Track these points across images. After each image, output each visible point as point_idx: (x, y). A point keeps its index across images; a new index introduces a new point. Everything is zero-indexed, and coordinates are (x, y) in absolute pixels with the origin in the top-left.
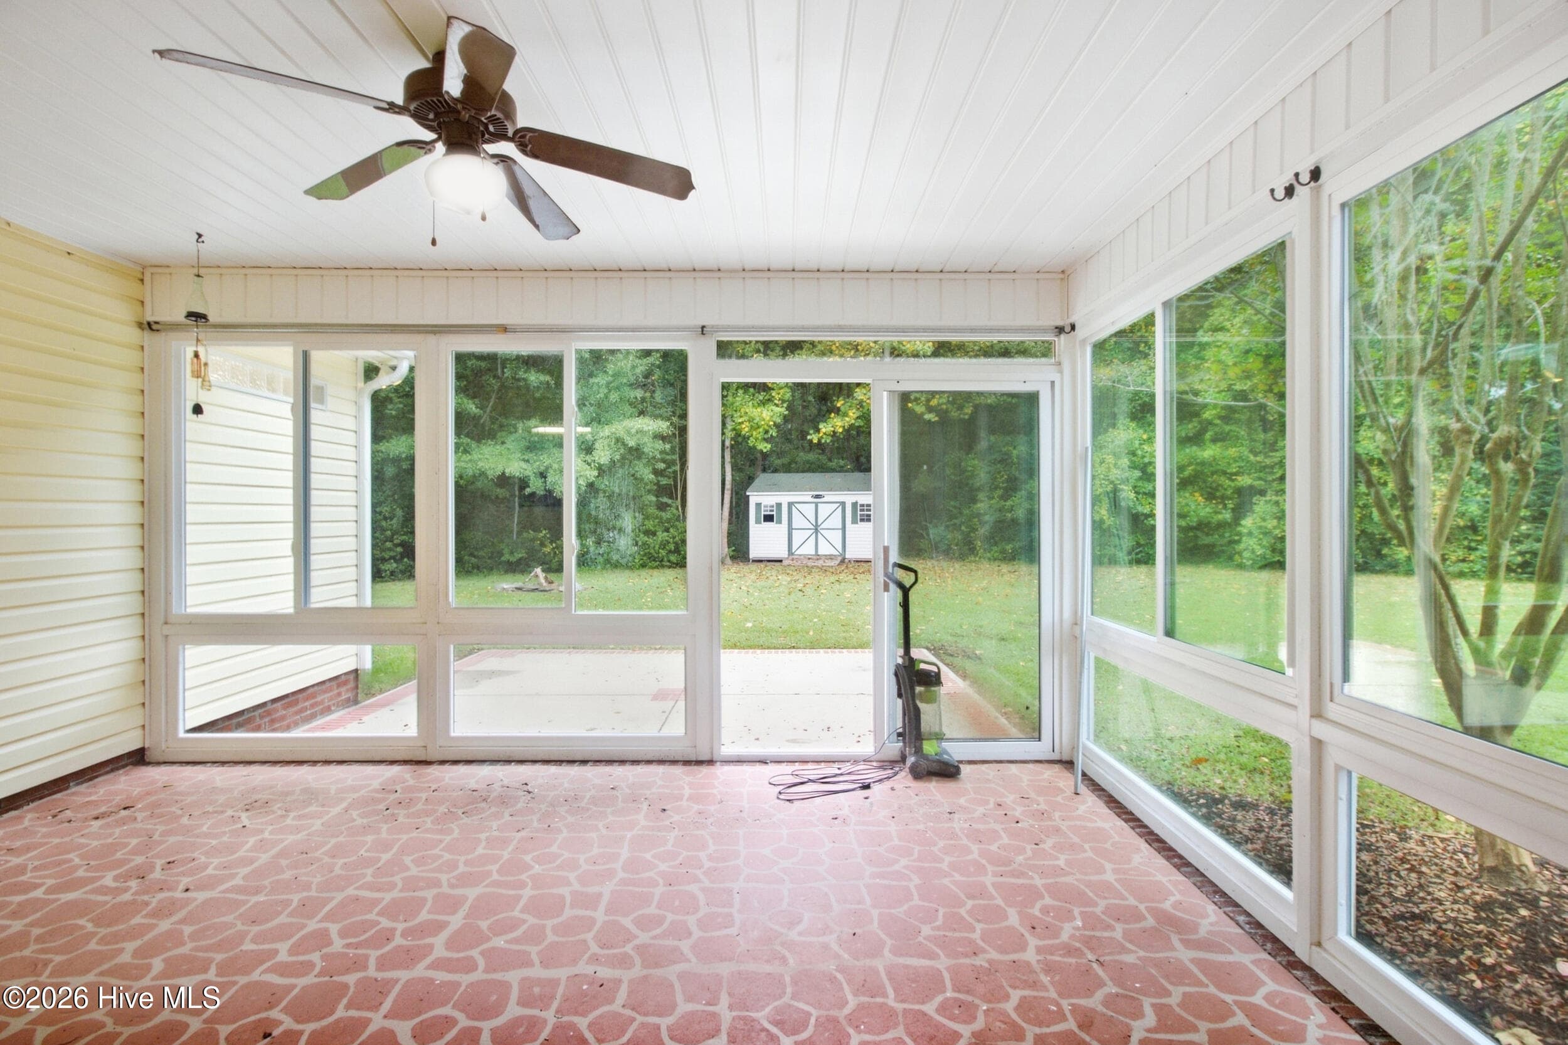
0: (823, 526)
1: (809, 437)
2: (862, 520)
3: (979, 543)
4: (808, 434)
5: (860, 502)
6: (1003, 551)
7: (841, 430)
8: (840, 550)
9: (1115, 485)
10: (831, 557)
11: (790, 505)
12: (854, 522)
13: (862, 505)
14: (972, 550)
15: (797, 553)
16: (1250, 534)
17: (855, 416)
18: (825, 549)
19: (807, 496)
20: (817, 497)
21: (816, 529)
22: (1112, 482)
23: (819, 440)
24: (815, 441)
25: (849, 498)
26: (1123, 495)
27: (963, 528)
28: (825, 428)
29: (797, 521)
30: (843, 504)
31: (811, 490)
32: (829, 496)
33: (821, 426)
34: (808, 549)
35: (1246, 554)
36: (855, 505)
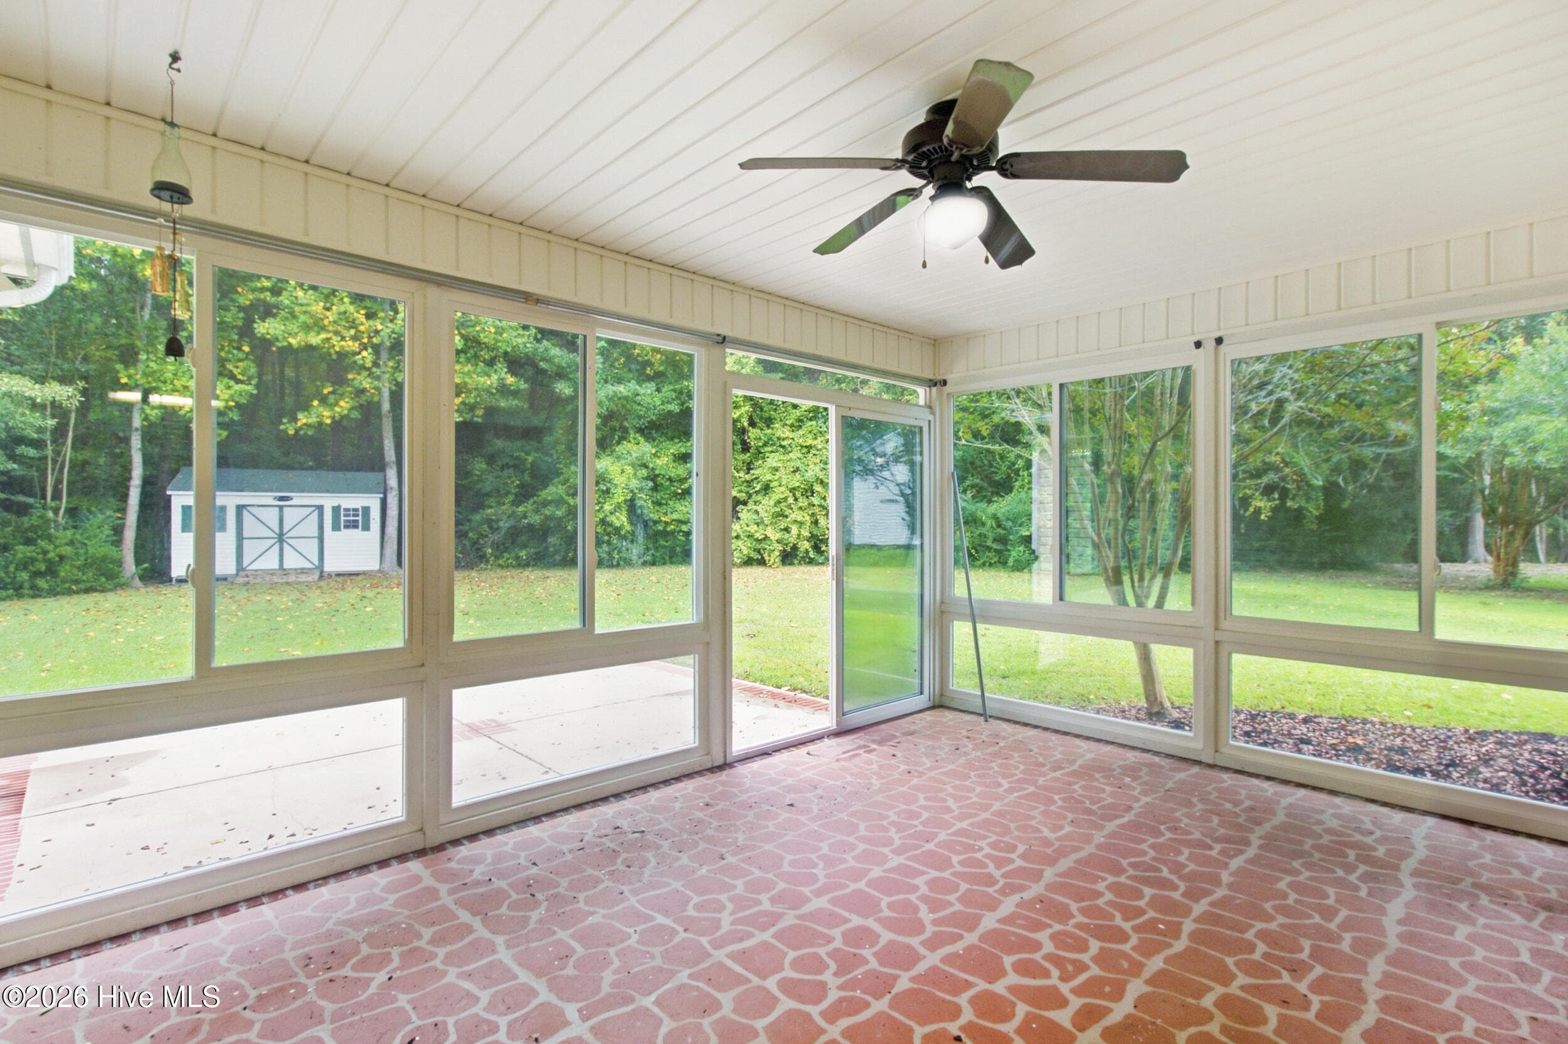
0: (289, 535)
1: (282, 427)
2: (346, 527)
3: (490, 550)
4: (281, 423)
5: (344, 505)
6: (517, 558)
7: (328, 421)
8: (316, 563)
9: (634, 494)
10: (303, 571)
11: (240, 509)
12: (336, 527)
13: (346, 510)
14: (483, 558)
15: (250, 568)
16: (737, 537)
17: (348, 406)
18: (292, 561)
19: (268, 498)
20: (282, 499)
21: (281, 538)
22: (632, 491)
23: (297, 431)
24: (291, 432)
25: (329, 501)
26: (639, 503)
27: (471, 535)
28: (303, 419)
29: (250, 527)
30: (320, 508)
31: (272, 491)
32: (298, 498)
33: (300, 415)
34: (270, 562)
35: (736, 554)
36: (336, 510)
